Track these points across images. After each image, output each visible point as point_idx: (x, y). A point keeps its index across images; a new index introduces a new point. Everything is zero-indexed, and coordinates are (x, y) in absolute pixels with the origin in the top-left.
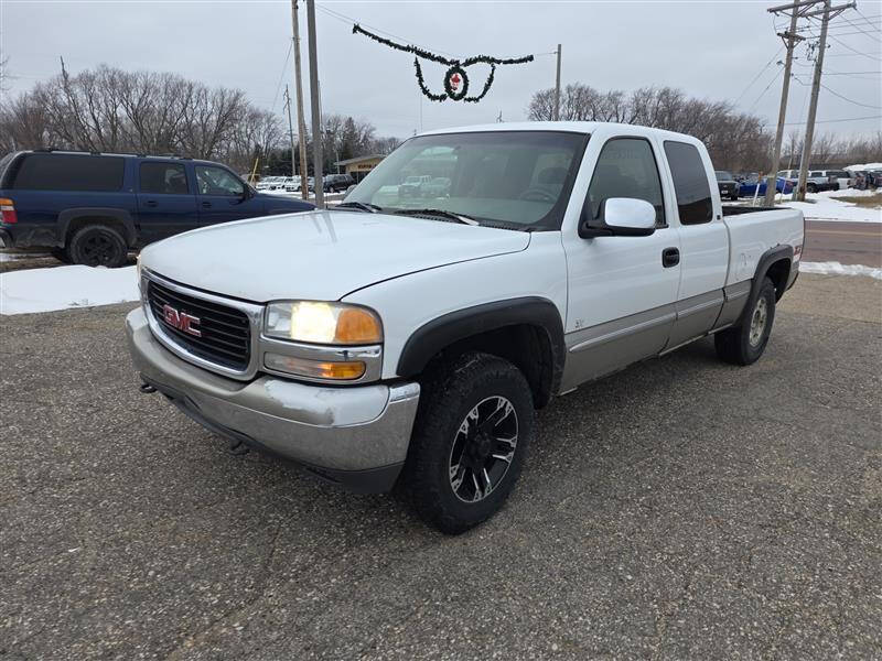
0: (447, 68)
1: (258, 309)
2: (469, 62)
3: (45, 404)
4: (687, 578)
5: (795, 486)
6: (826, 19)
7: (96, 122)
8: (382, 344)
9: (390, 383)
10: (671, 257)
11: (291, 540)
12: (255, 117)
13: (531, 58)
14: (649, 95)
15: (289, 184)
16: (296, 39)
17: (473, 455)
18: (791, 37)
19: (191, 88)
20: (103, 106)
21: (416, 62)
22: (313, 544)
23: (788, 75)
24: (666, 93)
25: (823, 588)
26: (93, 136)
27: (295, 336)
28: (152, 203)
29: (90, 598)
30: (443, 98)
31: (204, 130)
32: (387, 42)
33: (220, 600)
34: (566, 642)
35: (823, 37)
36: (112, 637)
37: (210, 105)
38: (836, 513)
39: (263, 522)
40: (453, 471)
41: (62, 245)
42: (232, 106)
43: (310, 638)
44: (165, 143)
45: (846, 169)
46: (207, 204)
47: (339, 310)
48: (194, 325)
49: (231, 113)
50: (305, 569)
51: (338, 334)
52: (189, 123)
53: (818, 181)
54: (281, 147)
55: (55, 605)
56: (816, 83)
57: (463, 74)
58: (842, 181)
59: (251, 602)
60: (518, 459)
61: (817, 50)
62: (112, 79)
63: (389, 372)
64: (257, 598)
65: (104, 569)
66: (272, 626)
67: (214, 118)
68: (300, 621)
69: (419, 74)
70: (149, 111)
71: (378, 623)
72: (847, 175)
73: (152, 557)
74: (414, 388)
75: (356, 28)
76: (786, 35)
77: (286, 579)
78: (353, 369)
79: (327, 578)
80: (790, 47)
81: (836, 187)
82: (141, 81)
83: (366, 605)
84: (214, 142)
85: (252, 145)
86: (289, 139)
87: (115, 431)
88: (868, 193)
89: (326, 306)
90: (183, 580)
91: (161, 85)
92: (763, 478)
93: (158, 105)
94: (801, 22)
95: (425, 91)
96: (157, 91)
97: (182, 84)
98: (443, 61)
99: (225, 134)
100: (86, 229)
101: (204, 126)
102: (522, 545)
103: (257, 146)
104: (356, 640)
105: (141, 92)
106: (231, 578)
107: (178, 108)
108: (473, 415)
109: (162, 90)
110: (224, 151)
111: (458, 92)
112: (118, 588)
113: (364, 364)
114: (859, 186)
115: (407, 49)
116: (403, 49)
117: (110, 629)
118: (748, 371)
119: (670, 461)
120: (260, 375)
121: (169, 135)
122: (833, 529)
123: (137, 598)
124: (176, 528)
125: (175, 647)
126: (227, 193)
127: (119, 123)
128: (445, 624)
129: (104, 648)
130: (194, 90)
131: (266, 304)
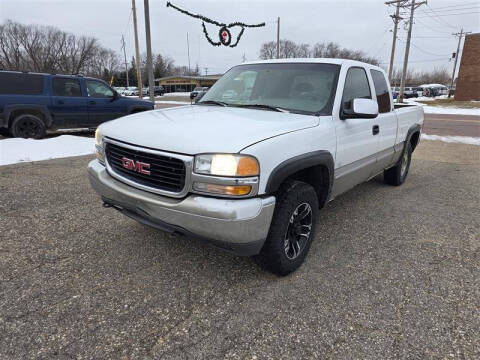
0: (220, 28)
1: (190, 159)
2: (231, 26)
3: (27, 217)
4: (403, 290)
5: (439, 244)
6: (413, 9)
7: (5, 54)
8: (259, 176)
9: (262, 197)
10: (376, 130)
11: (198, 284)
12: (104, 53)
13: (264, 24)
14: (322, 46)
15: (126, 91)
16: (134, 9)
17: (293, 234)
18: (396, 17)
19: (64, 35)
20: (10, 44)
21: (203, 25)
22: (209, 285)
23: (395, 37)
24: (331, 45)
25: (467, 291)
26: (5, 63)
27: (213, 173)
28: (61, 102)
29: (95, 321)
30: (219, 44)
31: (73, 60)
32: (186, 12)
33: (170, 317)
34: (356, 325)
35: (411, 18)
36: (116, 341)
37: (76, 46)
38: (462, 255)
39: (179, 276)
40: (286, 242)
41: (6, 126)
42: (90, 47)
43: (226, 333)
44: (49, 66)
45: (422, 86)
46: (92, 102)
47: (238, 158)
48: (145, 168)
49: (89, 50)
50: (211, 298)
51: (238, 171)
52: (64, 57)
53: (408, 92)
54: (120, 71)
55: (76, 327)
56: (408, 42)
57: (228, 32)
58: (419, 93)
59: (187, 317)
60: (312, 235)
61: (408, 25)
62: (15, 29)
63: (262, 191)
64: (190, 315)
65: (98, 306)
66: (203, 329)
67: (79, 53)
68: (218, 325)
69: (205, 31)
70: (39, 49)
71: (259, 323)
72: (422, 89)
73: (123, 298)
74: (272, 199)
75: (169, 4)
76: (394, 16)
77: (202, 304)
78: (244, 189)
79: (224, 302)
80: (396, 23)
81: (416, 96)
82: (33, 31)
83: (250, 315)
84: (80, 66)
85: (103, 69)
86: (124, 66)
87: (75, 230)
88: (431, 99)
89: (231, 156)
90: (146, 308)
91: (46, 34)
92: (423, 240)
93: (45, 45)
94: (401, 10)
95: (210, 41)
96: (43, 37)
97: (59, 33)
98: (217, 24)
99: (86, 62)
100: (21, 117)
101: (73, 58)
102: (319, 279)
103: (106, 70)
104: (250, 333)
105: (33, 37)
106: (172, 306)
107: (57, 47)
108: (295, 213)
109: (47, 37)
110: (85, 72)
111: (227, 41)
112: (109, 316)
113: (250, 186)
114: (427, 95)
115: (197, 17)
116: (195, 16)
117: (113, 337)
118: (400, 188)
119: (378, 234)
120: (190, 194)
121: (51, 62)
122: (463, 263)
123: (123, 319)
124: (131, 281)
125: (154, 344)
126: (103, 96)
127: (20, 55)
128: (293, 322)
129: (115, 348)
130: (67, 36)
131: (194, 156)
